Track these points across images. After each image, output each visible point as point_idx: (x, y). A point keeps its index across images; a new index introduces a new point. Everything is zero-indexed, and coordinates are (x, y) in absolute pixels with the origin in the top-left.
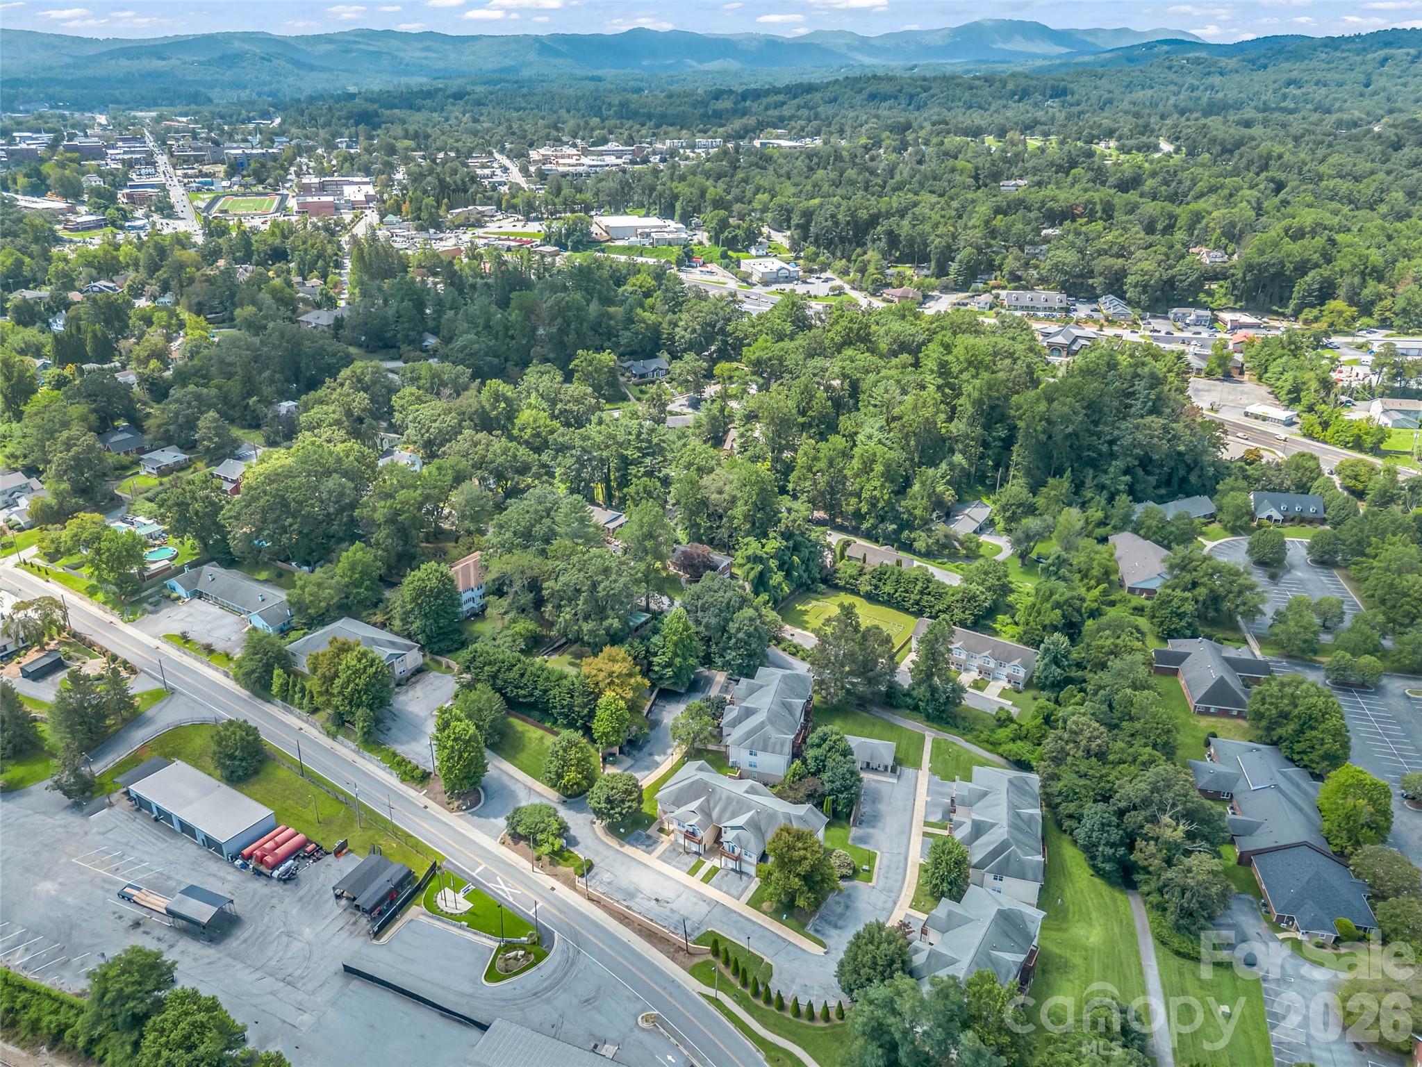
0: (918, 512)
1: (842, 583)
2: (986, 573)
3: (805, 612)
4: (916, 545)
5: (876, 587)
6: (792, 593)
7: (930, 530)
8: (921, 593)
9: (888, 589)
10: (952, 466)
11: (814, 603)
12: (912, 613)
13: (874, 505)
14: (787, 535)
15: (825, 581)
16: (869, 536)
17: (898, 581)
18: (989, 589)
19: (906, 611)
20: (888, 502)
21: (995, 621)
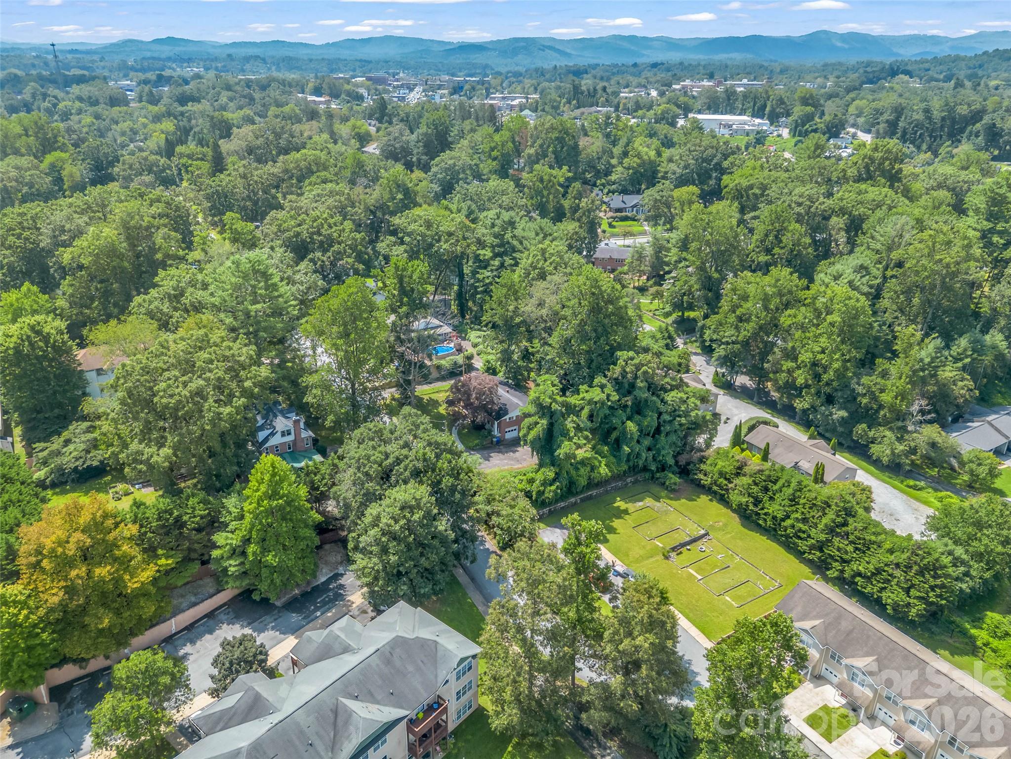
0: (886, 398)
1: (707, 481)
2: (979, 525)
3: (621, 514)
4: (875, 449)
5: (757, 502)
6: (615, 478)
7: (904, 429)
8: (831, 531)
9: (775, 508)
10: (978, 348)
11: (649, 501)
12: (810, 563)
13: (817, 377)
14: (625, 386)
15: (684, 471)
16: (805, 421)
17: (794, 500)
18: (979, 556)
19: (799, 555)
20: (840, 375)
21: (977, 622)
